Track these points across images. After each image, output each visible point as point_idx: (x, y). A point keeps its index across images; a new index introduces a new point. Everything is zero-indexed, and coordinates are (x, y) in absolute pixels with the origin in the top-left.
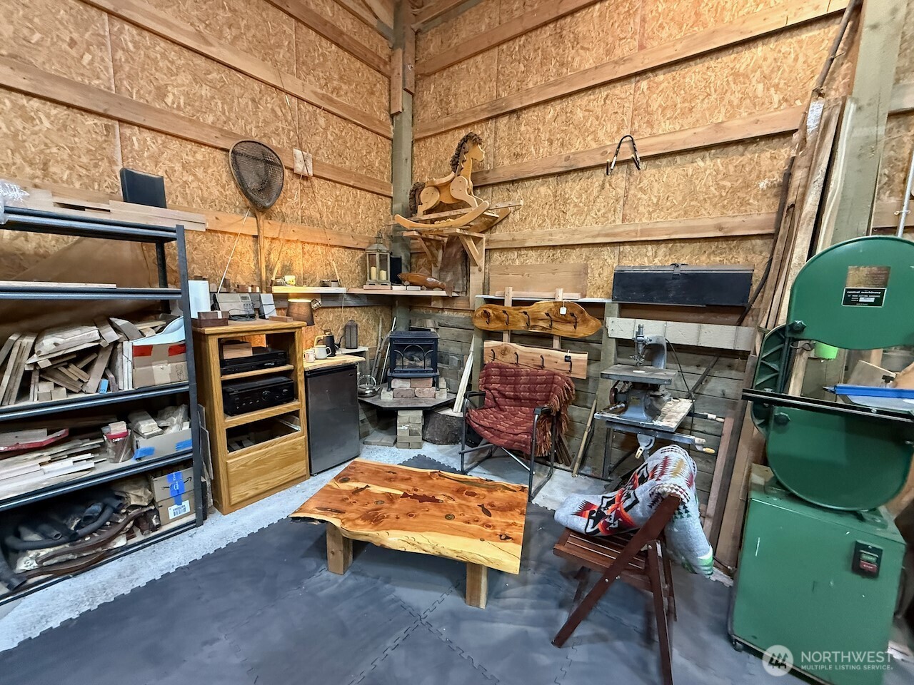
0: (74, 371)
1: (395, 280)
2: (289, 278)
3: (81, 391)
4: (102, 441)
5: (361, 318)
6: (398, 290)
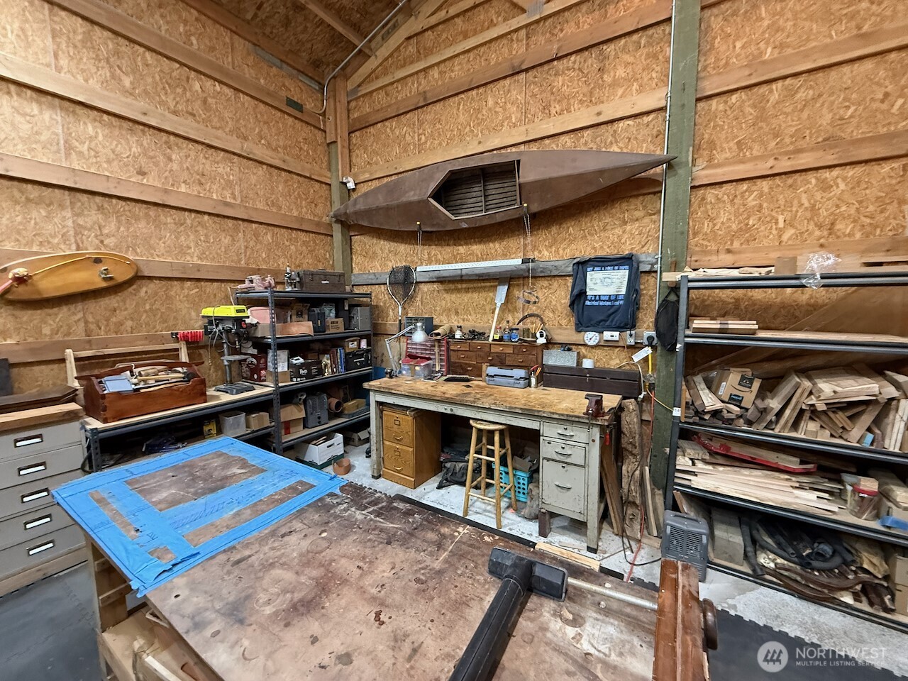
0: (841, 418)
3: (841, 437)
4: (842, 488)
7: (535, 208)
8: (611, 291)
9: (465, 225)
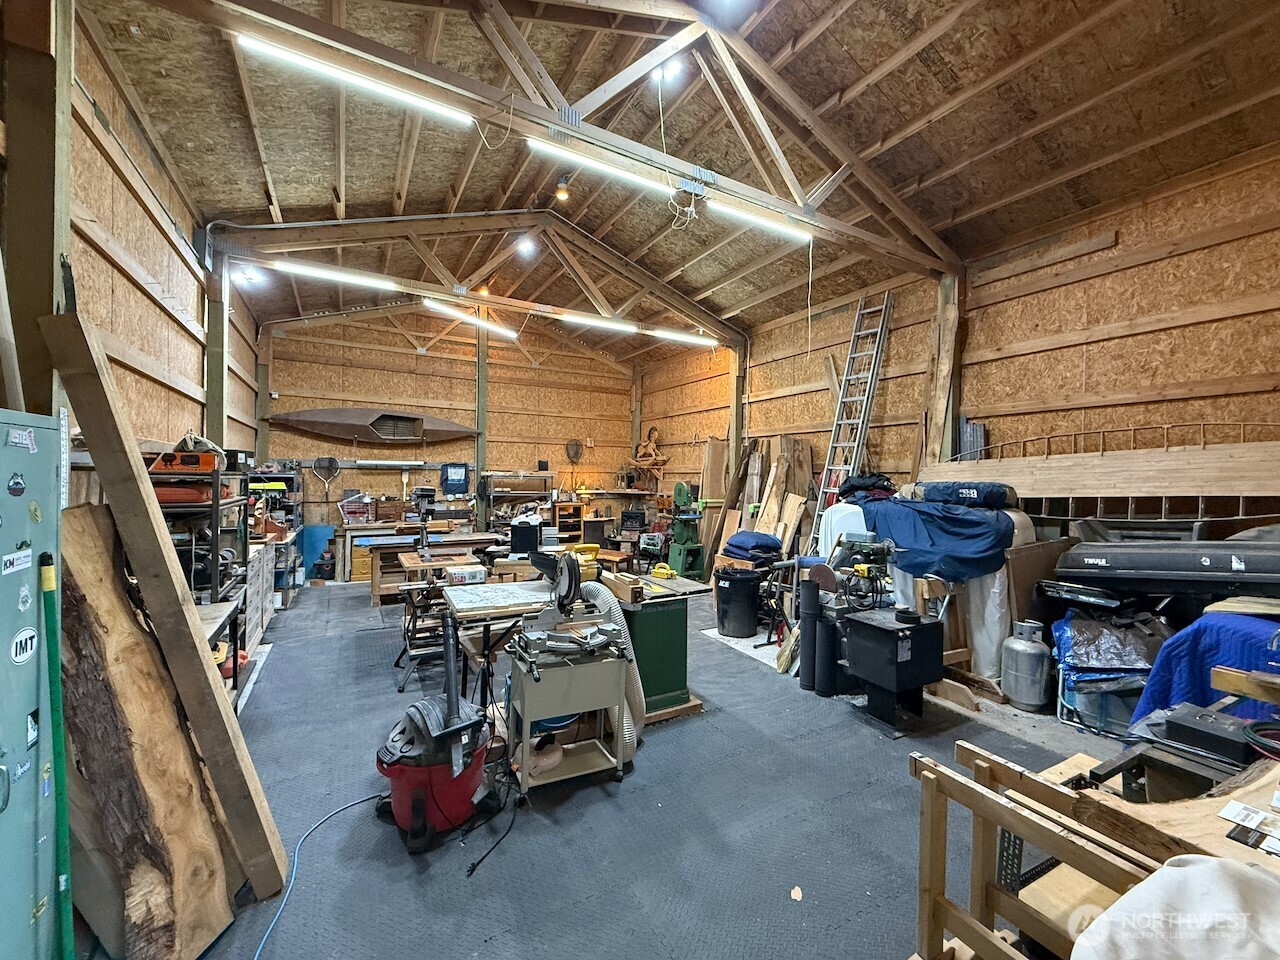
1: (629, 487)
2: (583, 487)
5: (614, 504)
6: (629, 491)
7: (429, 440)
8: (458, 477)
9: (388, 442)
